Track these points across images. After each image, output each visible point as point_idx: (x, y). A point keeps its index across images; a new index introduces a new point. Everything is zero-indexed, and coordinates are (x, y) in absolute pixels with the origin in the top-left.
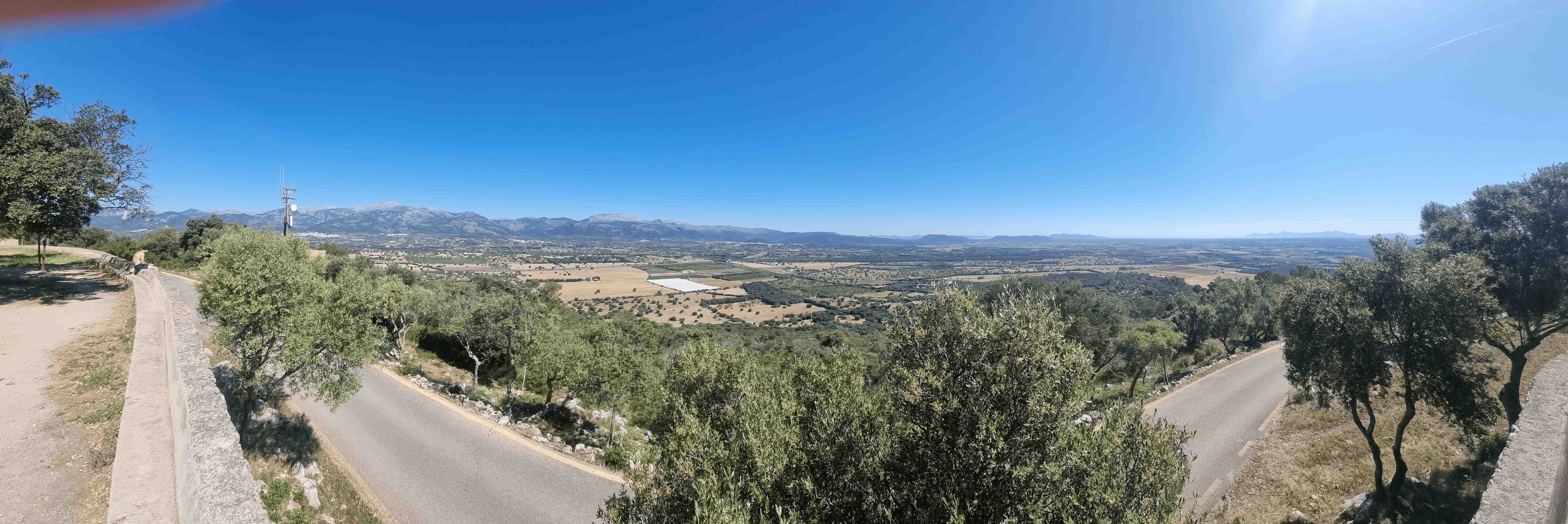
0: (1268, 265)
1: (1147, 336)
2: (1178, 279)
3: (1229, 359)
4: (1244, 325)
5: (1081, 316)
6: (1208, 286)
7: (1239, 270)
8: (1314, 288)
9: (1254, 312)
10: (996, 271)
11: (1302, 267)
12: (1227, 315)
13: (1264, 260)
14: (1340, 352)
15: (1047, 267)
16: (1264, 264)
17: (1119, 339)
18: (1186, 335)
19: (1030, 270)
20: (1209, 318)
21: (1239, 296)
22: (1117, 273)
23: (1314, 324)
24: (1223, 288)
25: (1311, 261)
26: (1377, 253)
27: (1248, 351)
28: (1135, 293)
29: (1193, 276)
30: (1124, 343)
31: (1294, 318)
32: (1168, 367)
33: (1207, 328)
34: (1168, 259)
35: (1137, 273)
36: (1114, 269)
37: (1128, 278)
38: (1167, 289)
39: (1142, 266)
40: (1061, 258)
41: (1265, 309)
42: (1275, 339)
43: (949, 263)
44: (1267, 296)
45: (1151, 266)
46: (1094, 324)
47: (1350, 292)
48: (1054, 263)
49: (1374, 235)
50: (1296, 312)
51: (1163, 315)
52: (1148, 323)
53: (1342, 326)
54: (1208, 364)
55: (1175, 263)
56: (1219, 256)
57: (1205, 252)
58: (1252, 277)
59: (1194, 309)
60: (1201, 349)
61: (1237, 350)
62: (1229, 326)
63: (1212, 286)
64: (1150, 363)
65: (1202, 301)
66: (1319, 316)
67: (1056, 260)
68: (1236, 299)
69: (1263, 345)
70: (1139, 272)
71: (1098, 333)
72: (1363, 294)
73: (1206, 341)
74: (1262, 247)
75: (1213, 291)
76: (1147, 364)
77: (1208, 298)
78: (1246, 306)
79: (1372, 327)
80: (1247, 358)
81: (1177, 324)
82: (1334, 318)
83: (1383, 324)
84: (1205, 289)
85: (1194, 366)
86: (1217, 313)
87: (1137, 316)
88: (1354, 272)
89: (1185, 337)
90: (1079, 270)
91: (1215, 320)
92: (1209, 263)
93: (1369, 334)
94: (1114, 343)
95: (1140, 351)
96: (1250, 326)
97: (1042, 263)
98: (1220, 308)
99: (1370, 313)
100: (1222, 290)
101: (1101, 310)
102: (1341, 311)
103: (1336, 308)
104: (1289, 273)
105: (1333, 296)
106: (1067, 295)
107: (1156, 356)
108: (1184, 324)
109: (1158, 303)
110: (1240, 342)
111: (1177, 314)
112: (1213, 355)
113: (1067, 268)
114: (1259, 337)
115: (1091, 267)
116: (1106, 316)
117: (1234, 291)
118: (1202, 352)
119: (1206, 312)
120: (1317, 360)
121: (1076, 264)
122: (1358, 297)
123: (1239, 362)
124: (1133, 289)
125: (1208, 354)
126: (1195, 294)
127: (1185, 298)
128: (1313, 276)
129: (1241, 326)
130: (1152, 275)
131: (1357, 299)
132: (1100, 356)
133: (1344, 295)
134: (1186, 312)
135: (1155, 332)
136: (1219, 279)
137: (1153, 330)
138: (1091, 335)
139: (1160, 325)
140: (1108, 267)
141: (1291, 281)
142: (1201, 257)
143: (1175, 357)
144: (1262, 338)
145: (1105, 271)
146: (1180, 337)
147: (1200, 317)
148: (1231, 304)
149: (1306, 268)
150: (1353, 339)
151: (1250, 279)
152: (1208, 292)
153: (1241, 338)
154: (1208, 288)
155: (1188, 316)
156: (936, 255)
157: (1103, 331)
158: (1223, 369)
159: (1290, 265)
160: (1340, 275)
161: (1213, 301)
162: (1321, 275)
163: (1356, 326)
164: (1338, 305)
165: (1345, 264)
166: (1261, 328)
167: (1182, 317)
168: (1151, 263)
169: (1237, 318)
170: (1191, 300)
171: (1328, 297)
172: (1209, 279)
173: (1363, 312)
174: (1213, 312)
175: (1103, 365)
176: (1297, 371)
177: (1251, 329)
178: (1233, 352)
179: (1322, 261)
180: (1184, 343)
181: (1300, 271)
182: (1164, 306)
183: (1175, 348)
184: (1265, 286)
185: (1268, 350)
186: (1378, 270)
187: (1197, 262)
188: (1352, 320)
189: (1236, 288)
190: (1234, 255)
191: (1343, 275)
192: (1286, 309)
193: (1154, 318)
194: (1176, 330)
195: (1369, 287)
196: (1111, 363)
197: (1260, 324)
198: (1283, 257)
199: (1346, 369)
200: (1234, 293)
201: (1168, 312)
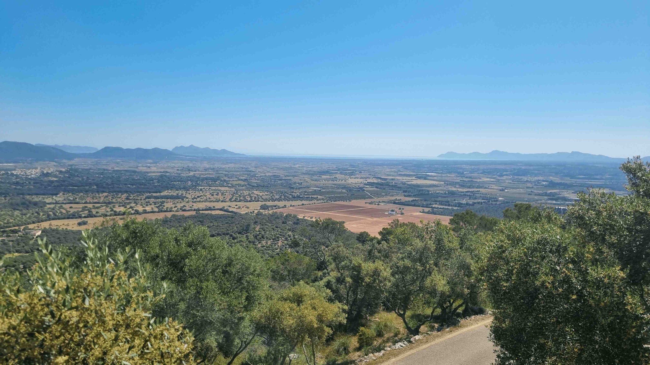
0: (471, 202)
1: (291, 309)
2: (334, 223)
3: (410, 342)
4: (433, 292)
5: (208, 281)
6: (380, 233)
7: (426, 210)
8: (537, 237)
9: (449, 273)
10: (102, 210)
11: (522, 205)
12: (408, 277)
13: (464, 195)
14: (577, 331)
15: (169, 205)
16: (464, 202)
17: (256, 313)
18: (346, 307)
19: (148, 209)
20: (381, 282)
21: (426, 248)
22: (258, 214)
23: (537, 290)
24: (401, 237)
25: (536, 198)
26: (635, 185)
27: (438, 330)
28: (280, 243)
29: (356, 219)
30: (263, 320)
31: (507, 281)
32: (318, 355)
33: (377, 297)
34: (320, 193)
35: (281, 214)
36: (255, 207)
37: (271, 222)
38: (319, 237)
39: (288, 203)
40: (186, 189)
41: (465, 267)
42: (481, 312)
43: (36, 199)
44: (468, 249)
45: (299, 203)
46: (224, 293)
47: (592, 243)
48: (177, 197)
49: (631, 157)
50: (510, 272)
51: (313, 277)
52: (294, 289)
53: (580, 294)
54: (379, 350)
55: (330, 199)
56: (396, 187)
57: (375, 181)
58: (445, 220)
59: (358, 269)
60: (369, 327)
61: (423, 328)
62: (410, 293)
63: (385, 234)
64: (297, 349)
65: (370, 256)
66: (544, 278)
67: (180, 192)
68: (422, 253)
69: (462, 321)
70: (285, 212)
71: (229, 306)
72: (611, 246)
73: (376, 315)
74: (461, 174)
75: (387, 241)
76: (292, 350)
77: (379, 252)
78: (436, 264)
79: (624, 294)
80: (438, 341)
81: (333, 291)
82: (567, 280)
83: (642, 290)
84: (375, 238)
85: (358, 353)
86: (393, 275)
87: (282, 279)
88: (599, 213)
89: (344, 311)
90: (210, 209)
91: (389, 284)
92: (380, 199)
93: (621, 305)
94: (251, 321)
95: (283, 331)
96: (443, 294)
97: (162, 197)
98: (398, 267)
99: (622, 274)
100: (400, 241)
101: (234, 271)
102: (580, 271)
103: (571, 266)
104: (502, 215)
105: (565, 249)
106: (189, 249)
107: (303, 338)
108: (343, 291)
109: (307, 259)
110: (427, 317)
111: (333, 276)
112: (386, 336)
113: (196, 206)
114: (456, 309)
115: (225, 205)
116: (240, 280)
117: (418, 241)
118: (370, 332)
119: (376, 273)
120: (542, 341)
121: (206, 201)
122: (605, 250)
123: (424, 346)
124: (276, 239)
125: (380, 334)
126: (360, 245)
127: (344, 251)
128: (536, 219)
129: (429, 293)
130: (300, 217)
131: (602, 253)
132: (233, 341)
133: (584, 247)
134: (347, 273)
135: (301, 302)
136: (396, 224)
137: (299, 300)
138: (220, 310)
139: (307, 293)
140: (248, 204)
141: (502, 226)
142: (369, 188)
143: (330, 340)
144: (460, 310)
145: (243, 211)
146: (336, 310)
147: (367, 280)
148: (414, 261)
149: (528, 207)
150: (595, 311)
151: (443, 223)
152: (379, 243)
153: (428, 311)
154: (379, 237)
155: (349, 279)
156: (17, 183)
157: (235, 302)
158: (401, 357)
159: (504, 202)
160: (576, 218)
161: (386, 256)
162: (549, 219)
163: (600, 293)
164: (573, 262)
165: (585, 201)
166: (460, 295)
167: (340, 281)
168: (298, 198)
169: (423, 280)
170: (354, 254)
171: (558, 251)
172: (380, 222)
173: (611, 272)
174: (386, 272)
175: (237, 354)
176: (511, 358)
177: (444, 298)
178: (416, 332)
179: (553, 197)
180: (343, 319)
181: (520, 212)
182: (314, 264)
183: (328, 326)
184: (465, 234)
185: (470, 328)
186: (637, 211)
187: (363, 197)
188: (594, 283)
189: (421, 238)
190: (418, 186)
191: (581, 218)
192: (495, 267)
193: (302, 282)
194: (331, 300)
195: (621, 236)
196: (247, 349)
197: (458, 290)
198: (494, 190)
199: (585, 355)
200: (418, 244)
201: (320, 273)
